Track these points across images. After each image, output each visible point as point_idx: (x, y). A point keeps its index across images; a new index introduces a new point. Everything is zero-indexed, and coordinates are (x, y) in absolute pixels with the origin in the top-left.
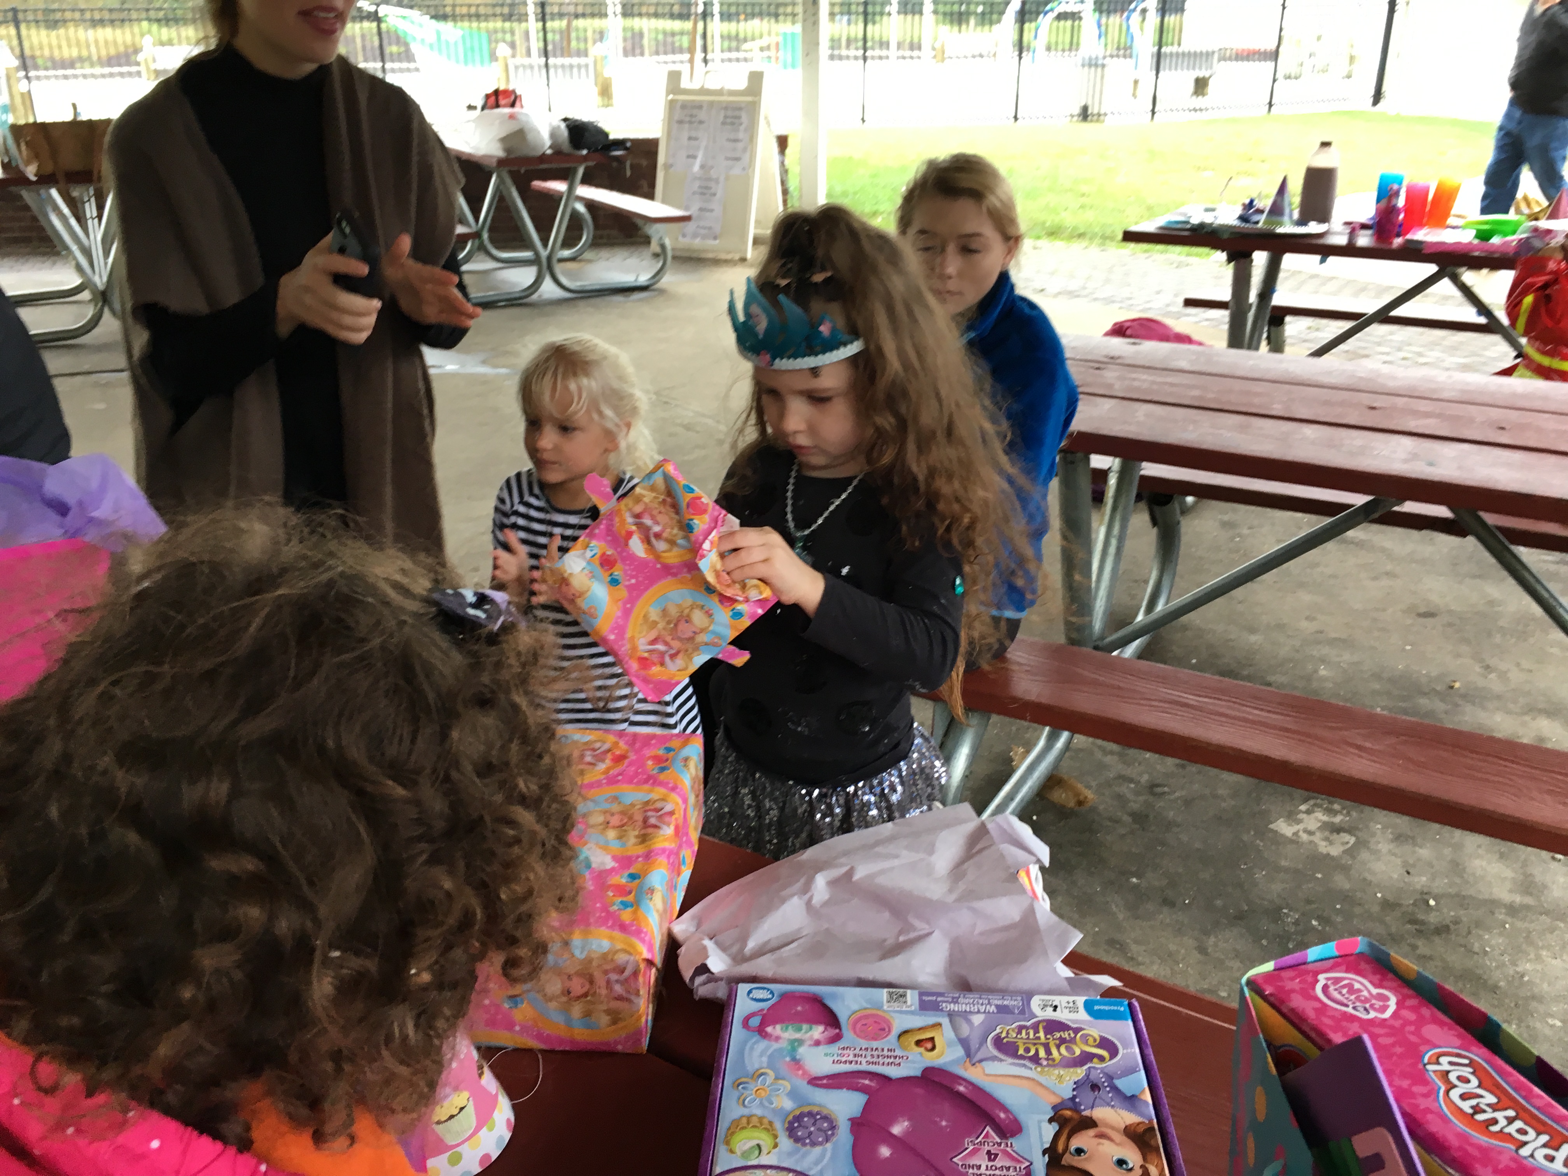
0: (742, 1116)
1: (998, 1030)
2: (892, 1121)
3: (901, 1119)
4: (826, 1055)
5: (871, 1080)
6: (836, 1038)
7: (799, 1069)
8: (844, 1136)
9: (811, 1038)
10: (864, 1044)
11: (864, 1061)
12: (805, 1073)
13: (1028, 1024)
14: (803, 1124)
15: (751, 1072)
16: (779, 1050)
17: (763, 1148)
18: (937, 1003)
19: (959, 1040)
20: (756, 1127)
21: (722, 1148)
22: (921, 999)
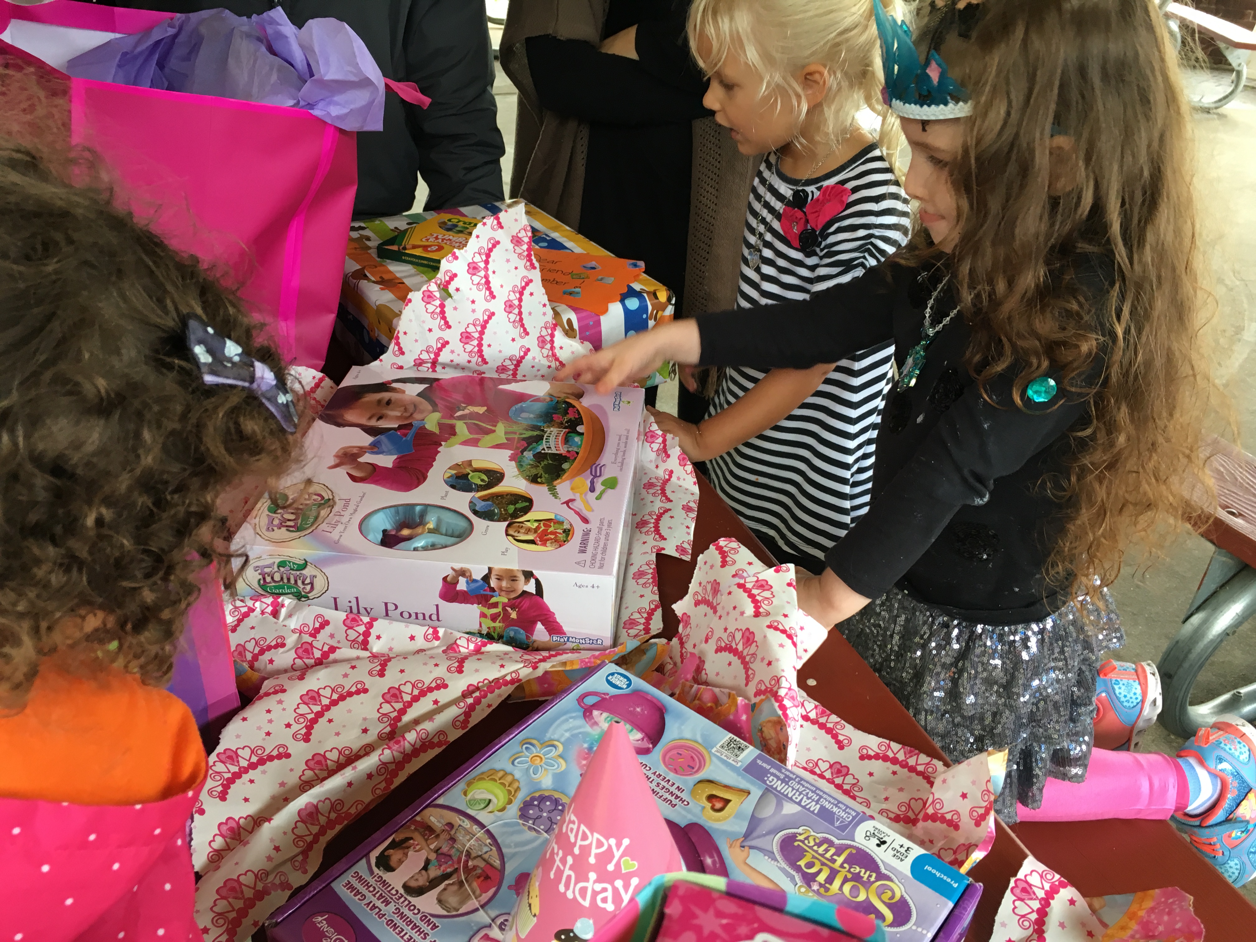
0: (502, 770)
1: (800, 830)
6: (643, 752)
7: (585, 759)
10: (662, 769)
13: (836, 842)
14: (542, 806)
15: (546, 739)
16: (585, 734)
17: (491, 805)
18: (767, 772)
19: (753, 816)
20: (503, 784)
21: (462, 785)
22: (754, 760)
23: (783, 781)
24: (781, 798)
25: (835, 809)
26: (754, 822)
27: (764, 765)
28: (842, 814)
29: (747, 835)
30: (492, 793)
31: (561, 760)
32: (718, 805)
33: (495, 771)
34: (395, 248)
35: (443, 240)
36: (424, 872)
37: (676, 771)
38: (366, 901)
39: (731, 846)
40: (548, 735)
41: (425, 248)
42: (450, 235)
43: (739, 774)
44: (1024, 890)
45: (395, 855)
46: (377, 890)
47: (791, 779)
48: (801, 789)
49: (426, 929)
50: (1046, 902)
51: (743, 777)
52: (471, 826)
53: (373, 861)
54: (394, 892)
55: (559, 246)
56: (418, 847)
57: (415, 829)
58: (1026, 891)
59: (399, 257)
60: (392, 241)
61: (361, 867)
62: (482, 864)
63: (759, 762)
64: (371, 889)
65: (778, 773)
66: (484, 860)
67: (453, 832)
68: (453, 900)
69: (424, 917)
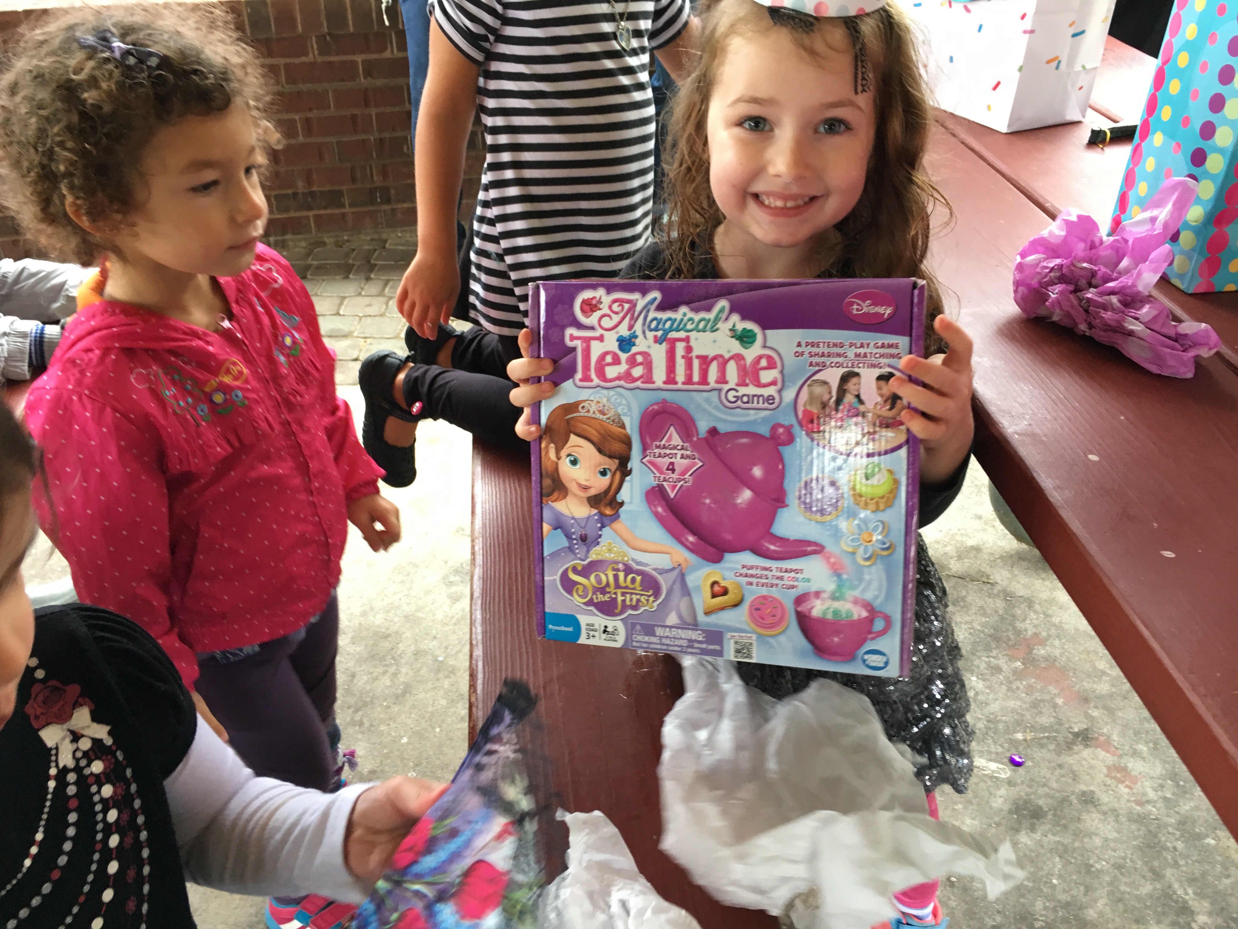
1: (656, 604)
2: (751, 504)
3: (744, 506)
5: (768, 549)
6: (800, 600)
7: (834, 564)
8: (792, 488)
9: (824, 600)
10: (774, 592)
11: (775, 573)
12: (828, 559)
13: (630, 612)
15: (878, 562)
16: (854, 587)
20: (871, 499)
21: (902, 476)
23: (690, 641)
25: (646, 639)
28: (639, 638)
30: (874, 486)
31: (850, 550)
32: (716, 588)
33: (888, 505)
36: (856, 393)
37: (764, 598)
38: (872, 345)
40: (879, 565)
43: (723, 626)
45: (887, 390)
48: (677, 642)
49: (814, 360)
51: (718, 626)
54: (861, 365)
56: (879, 407)
64: (877, 356)
69: (824, 365)
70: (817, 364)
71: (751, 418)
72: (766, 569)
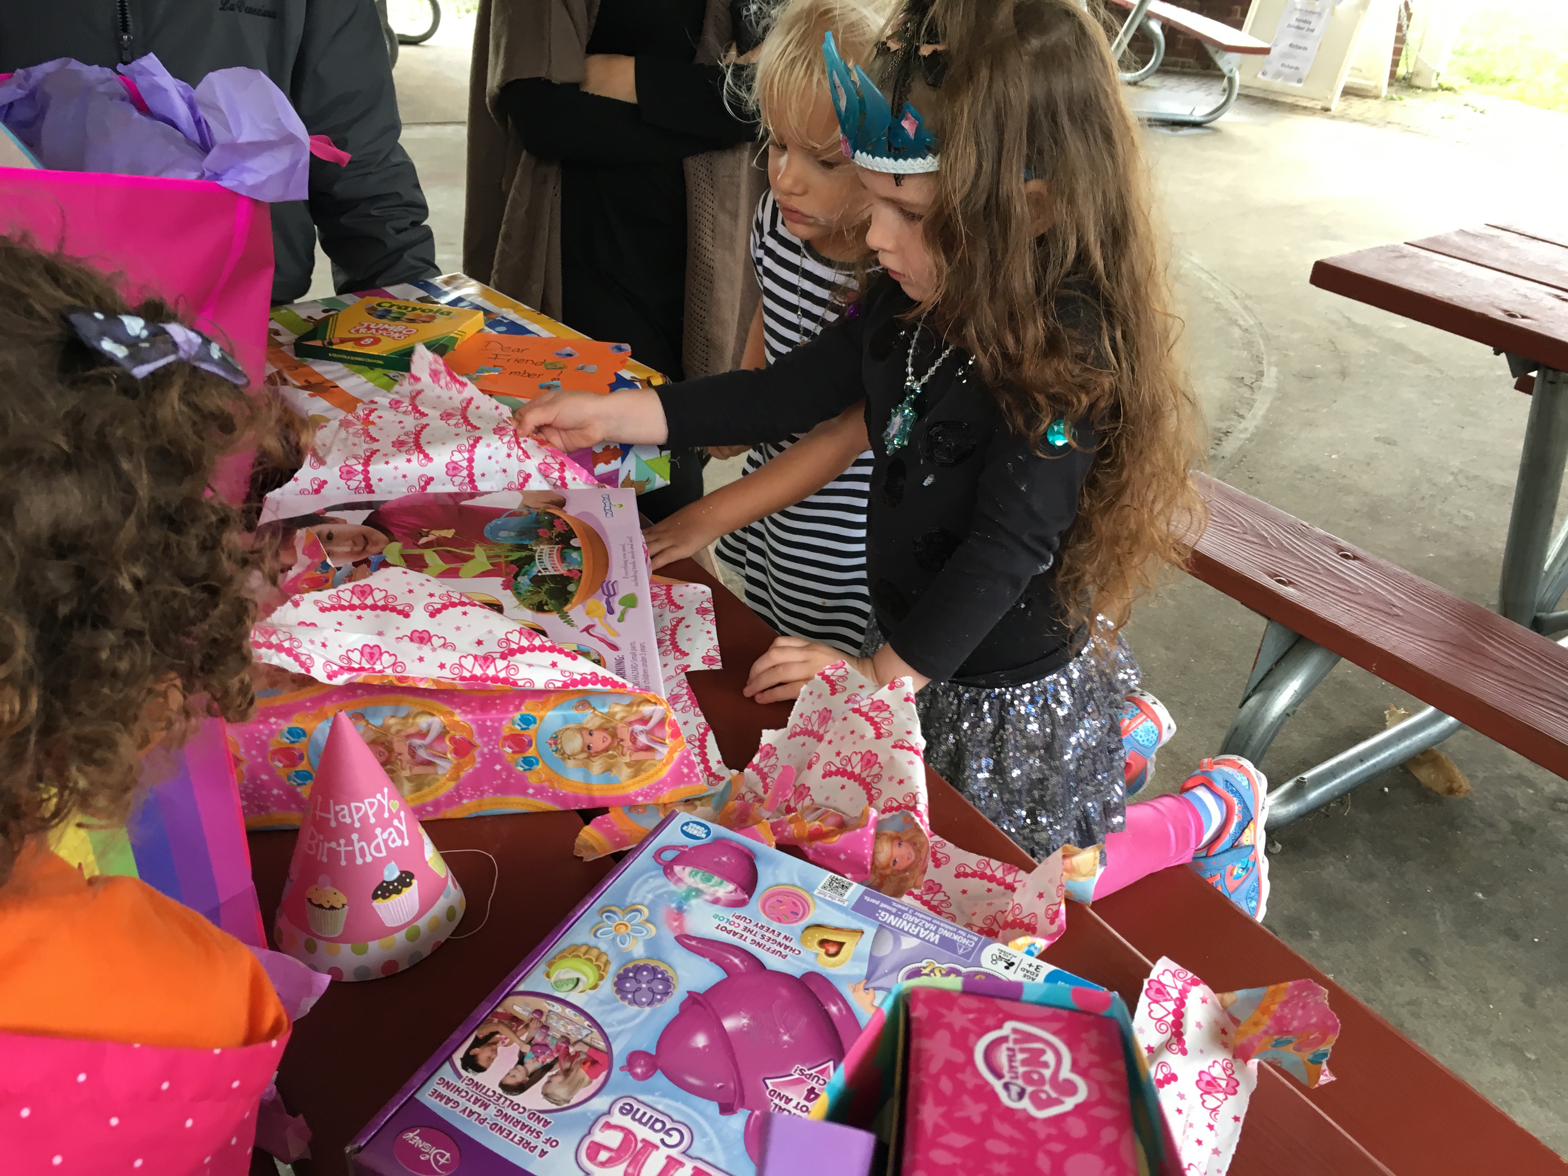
0: (583, 945)
1: (924, 964)
2: (731, 1012)
3: (743, 1014)
4: (716, 916)
5: (742, 961)
7: (676, 920)
8: (670, 1007)
9: (713, 894)
10: (764, 920)
11: (750, 937)
12: (681, 926)
14: (638, 977)
15: (627, 904)
16: (672, 894)
17: (580, 984)
18: (876, 908)
19: (871, 956)
20: (590, 960)
21: (541, 968)
22: (861, 898)
23: (896, 915)
24: (897, 933)
25: (955, 937)
26: (874, 962)
27: (873, 901)
28: (964, 941)
29: (869, 977)
30: (579, 971)
31: (650, 925)
32: (832, 950)
33: (577, 947)
34: (318, 343)
35: (377, 330)
36: (520, 1067)
37: (779, 920)
38: (461, 1108)
39: (854, 991)
40: (629, 900)
41: (357, 341)
42: (384, 324)
43: (848, 914)
44: (1158, 991)
45: (483, 1054)
46: (470, 1094)
47: (904, 912)
48: (917, 921)
49: (539, 1127)
50: (1181, 1002)
51: (854, 917)
52: (563, 1010)
53: (458, 1064)
54: (490, 1093)
55: (523, 331)
56: (507, 1041)
57: (499, 1022)
58: (1160, 991)
59: (325, 354)
60: (312, 335)
61: (446, 1071)
62: (585, 1049)
63: (867, 898)
64: (464, 1094)
65: (889, 908)
66: (586, 1044)
67: (543, 1019)
68: (560, 1092)
69: (532, 1115)
70: (539, 1120)
71: (667, 1101)
72: (759, 945)
